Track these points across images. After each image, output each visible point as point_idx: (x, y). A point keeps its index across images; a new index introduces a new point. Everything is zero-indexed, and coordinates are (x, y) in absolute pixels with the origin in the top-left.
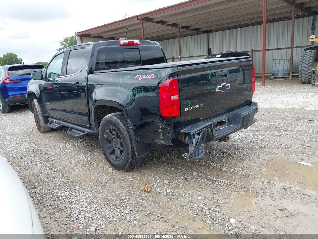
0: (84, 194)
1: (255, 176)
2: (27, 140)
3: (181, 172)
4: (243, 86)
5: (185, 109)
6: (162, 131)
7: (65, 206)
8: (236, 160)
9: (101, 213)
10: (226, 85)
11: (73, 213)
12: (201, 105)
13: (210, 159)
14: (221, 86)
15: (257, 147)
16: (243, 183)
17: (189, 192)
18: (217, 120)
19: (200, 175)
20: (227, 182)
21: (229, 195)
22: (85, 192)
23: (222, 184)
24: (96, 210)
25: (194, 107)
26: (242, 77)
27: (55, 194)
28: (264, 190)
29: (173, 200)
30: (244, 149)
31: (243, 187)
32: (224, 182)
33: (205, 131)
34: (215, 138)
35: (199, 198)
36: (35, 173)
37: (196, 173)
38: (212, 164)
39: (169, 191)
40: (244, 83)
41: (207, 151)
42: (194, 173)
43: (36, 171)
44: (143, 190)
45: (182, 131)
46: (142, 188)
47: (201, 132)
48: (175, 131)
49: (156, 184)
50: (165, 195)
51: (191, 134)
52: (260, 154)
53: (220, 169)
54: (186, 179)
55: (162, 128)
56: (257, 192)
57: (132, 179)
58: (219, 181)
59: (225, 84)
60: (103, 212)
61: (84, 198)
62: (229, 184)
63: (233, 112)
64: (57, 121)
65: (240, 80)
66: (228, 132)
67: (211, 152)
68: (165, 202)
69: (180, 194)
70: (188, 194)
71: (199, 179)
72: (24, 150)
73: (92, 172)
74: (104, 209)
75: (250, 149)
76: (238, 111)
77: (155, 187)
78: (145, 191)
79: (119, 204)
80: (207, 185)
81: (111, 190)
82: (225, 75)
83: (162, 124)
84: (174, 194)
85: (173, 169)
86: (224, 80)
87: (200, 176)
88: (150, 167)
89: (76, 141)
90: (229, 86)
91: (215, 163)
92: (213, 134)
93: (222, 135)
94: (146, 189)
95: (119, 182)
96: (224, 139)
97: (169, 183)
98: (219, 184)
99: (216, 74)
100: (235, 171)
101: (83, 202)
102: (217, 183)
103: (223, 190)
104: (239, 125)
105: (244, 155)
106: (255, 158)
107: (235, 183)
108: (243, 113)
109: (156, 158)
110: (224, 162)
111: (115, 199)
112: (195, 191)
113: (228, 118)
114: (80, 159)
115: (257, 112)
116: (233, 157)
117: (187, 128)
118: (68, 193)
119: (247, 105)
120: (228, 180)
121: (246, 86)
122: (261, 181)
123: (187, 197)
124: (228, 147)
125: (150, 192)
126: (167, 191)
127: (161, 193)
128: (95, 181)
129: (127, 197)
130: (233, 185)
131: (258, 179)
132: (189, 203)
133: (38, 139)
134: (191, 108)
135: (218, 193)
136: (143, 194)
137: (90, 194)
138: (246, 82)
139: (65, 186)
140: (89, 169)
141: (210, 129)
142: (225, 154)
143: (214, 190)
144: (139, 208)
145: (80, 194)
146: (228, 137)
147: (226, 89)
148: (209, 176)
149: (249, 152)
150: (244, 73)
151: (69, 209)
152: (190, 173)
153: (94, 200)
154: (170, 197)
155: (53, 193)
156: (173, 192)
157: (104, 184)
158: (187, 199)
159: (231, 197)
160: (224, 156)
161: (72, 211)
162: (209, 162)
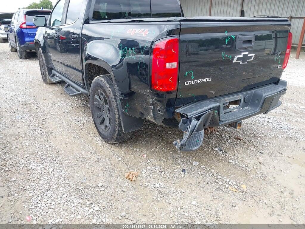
0: (58, 171)
1: (273, 180)
2: (29, 91)
3: (180, 159)
4: (272, 57)
5: (186, 82)
6: (152, 107)
7: (30, 184)
8: (251, 151)
9: (66, 203)
10: (249, 55)
11: (34, 197)
12: (209, 79)
13: (219, 145)
14: (241, 56)
15: (281, 138)
16: (255, 189)
17: (183, 191)
18: (229, 100)
19: (202, 167)
20: (234, 183)
21: (234, 205)
22: (61, 169)
23: (227, 186)
24: (63, 197)
25: (199, 81)
26: (273, 46)
27: (26, 165)
28: (283, 207)
29: (159, 199)
30: (264, 137)
31: (255, 196)
32: (230, 183)
33: (210, 114)
34: (222, 123)
35: (194, 203)
36: (19, 133)
37: (198, 163)
38: (220, 153)
39: (158, 184)
40: (274, 54)
41: (218, 133)
42: (196, 163)
43: (21, 130)
44: (127, 177)
45: (178, 111)
46: (126, 175)
47: (203, 116)
48: (167, 111)
49: (145, 171)
50: (152, 190)
51: (188, 117)
52: (284, 147)
53: (229, 162)
54: (183, 170)
55: (153, 104)
56: (273, 207)
57: (120, 159)
58: (225, 180)
59: (247, 53)
60: (69, 202)
61: (56, 176)
62: (236, 187)
63: (253, 91)
64: (58, 74)
65: (270, 49)
66: (241, 117)
67: (222, 136)
68: (148, 201)
69: (170, 191)
70: (180, 194)
71: (199, 173)
72: (21, 103)
73: (78, 142)
74: (73, 198)
75: (271, 139)
76: (259, 91)
77: (143, 175)
78: (129, 179)
79: (93, 193)
80: (207, 183)
81: (90, 171)
82: (250, 42)
83: (152, 99)
84: (164, 190)
85: (171, 152)
86: (247, 47)
87: (202, 169)
88: (145, 145)
89: (77, 100)
90: (252, 56)
91: (224, 152)
92: (219, 117)
93: (232, 120)
94: (130, 177)
95: (104, 160)
96: (234, 124)
97: (161, 172)
98: (224, 185)
99: (237, 39)
100: (247, 168)
101: (52, 183)
102: (220, 183)
103: (227, 195)
104: (258, 109)
105: (263, 146)
106: (277, 153)
107: (244, 187)
108: (264, 95)
109: (155, 133)
110: (236, 152)
111: (91, 185)
112: (191, 190)
113: (245, 99)
114: (72, 122)
115: (285, 93)
116: (248, 146)
117: (185, 108)
118: (41, 166)
119: (273, 83)
120: (236, 180)
121: (275, 58)
122: (280, 190)
123: (178, 198)
124: (245, 131)
125: (134, 181)
126: (155, 184)
127: (148, 185)
128: (78, 154)
129: (106, 184)
130: (242, 190)
131: (277, 185)
132: (179, 209)
133: (40, 92)
134: (194, 82)
135: (220, 199)
136: (126, 184)
137: (64, 172)
138: (278, 52)
139: (42, 156)
140: (77, 137)
141: (216, 111)
142: (239, 140)
143: (215, 192)
144: (114, 205)
145: (53, 170)
146: (240, 123)
147: (248, 60)
148: (213, 171)
149: (270, 143)
150: (276, 41)
151: (33, 191)
152: (190, 161)
153: (66, 182)
154: (157, 194)
155: (26, 163)
156: (162, 187)
157: (86, 160)
158: (177, 202)
159: (235, 208)
160: (237, 143)
161: (34, 194)
162: (217, 149)
